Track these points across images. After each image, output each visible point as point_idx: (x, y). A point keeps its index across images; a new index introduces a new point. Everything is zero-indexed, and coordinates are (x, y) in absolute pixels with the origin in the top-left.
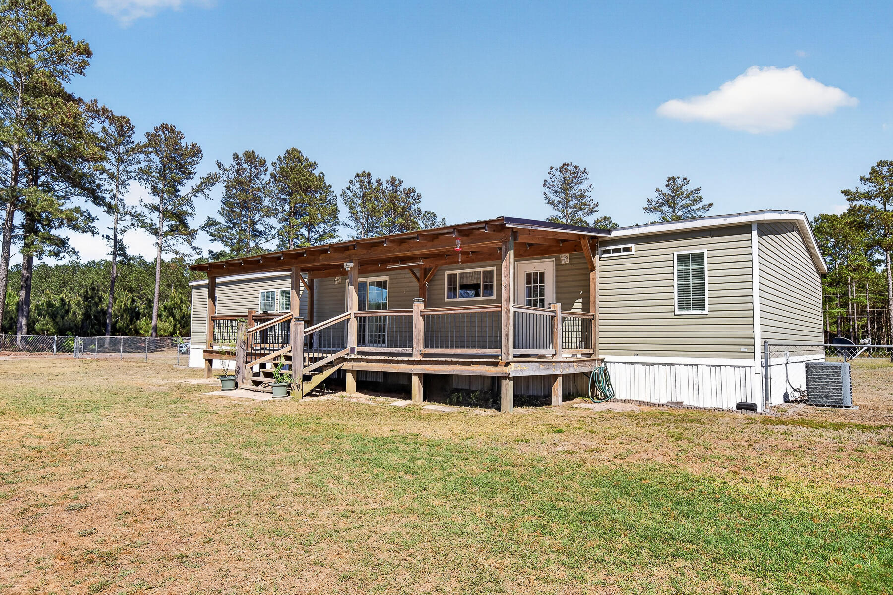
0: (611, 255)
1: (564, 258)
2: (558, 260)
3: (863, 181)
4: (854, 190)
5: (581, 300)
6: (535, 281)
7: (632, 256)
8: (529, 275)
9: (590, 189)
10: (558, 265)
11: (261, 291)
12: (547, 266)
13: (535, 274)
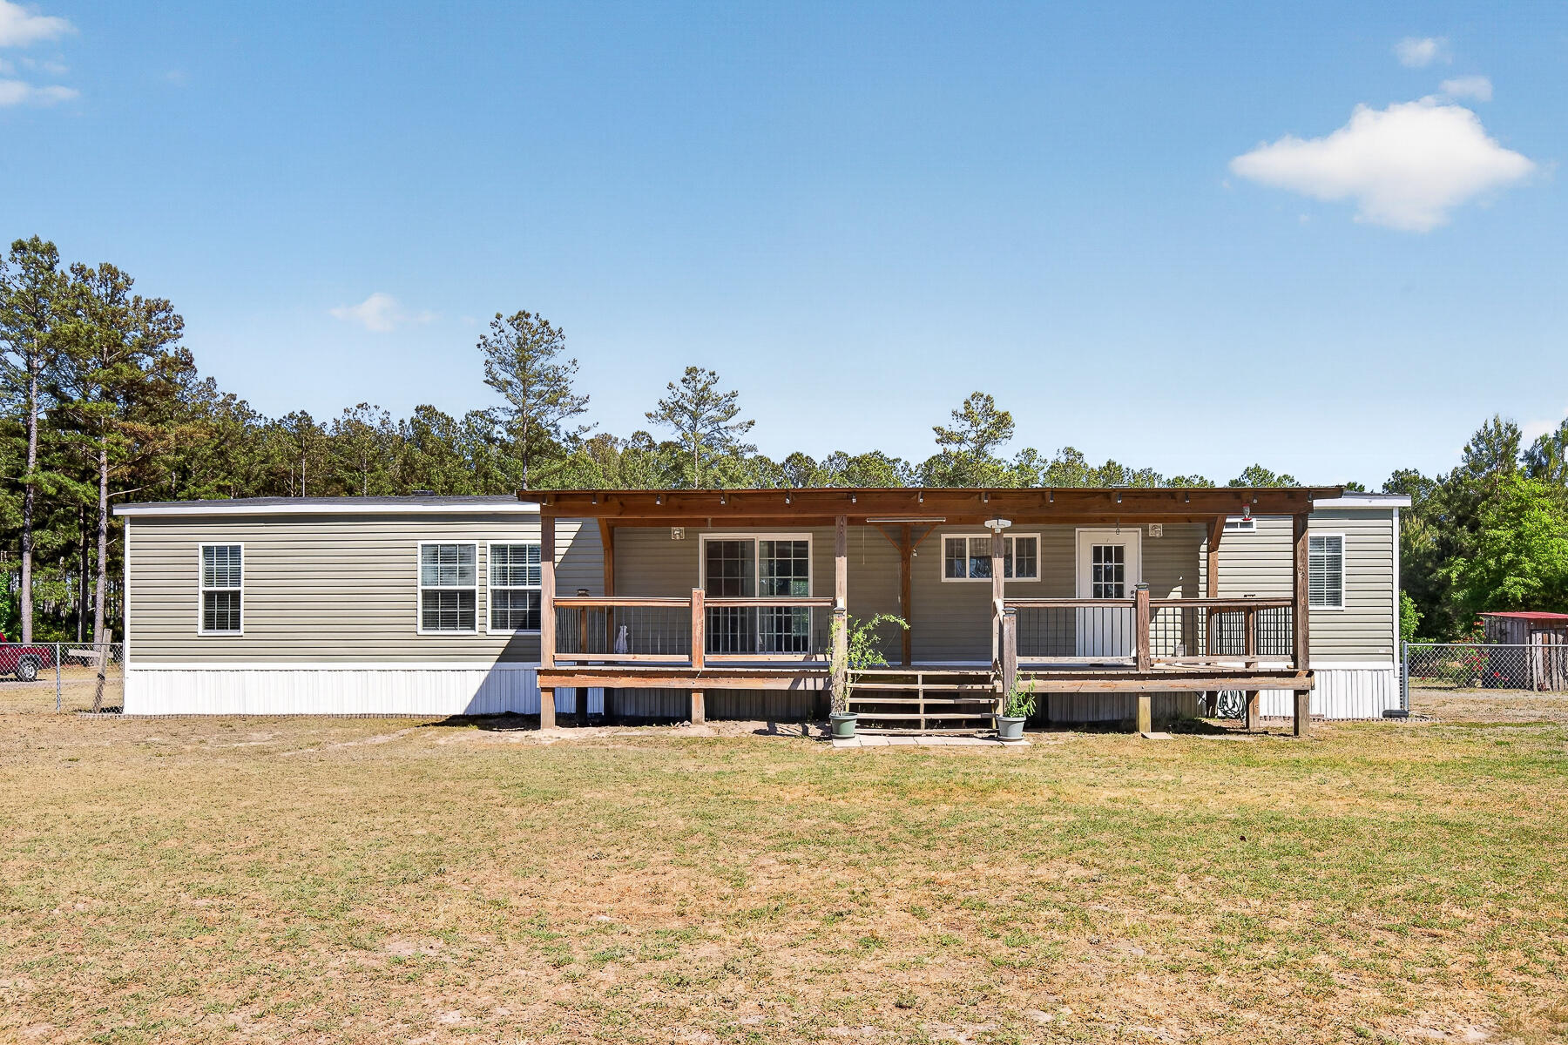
0: (1239, 529)
1: (1156, 530)
2: (1145, 531)
3: (955, 417)
4: (947, 429)
5: (1180, 588)
6: (1109, 559)
7: (1252, 535)
8: (1097, 550)
9: (574, 368)
10: (1145, 538)
11: (420, 543)
12: (1130, 540)
13: (1108, 549)
